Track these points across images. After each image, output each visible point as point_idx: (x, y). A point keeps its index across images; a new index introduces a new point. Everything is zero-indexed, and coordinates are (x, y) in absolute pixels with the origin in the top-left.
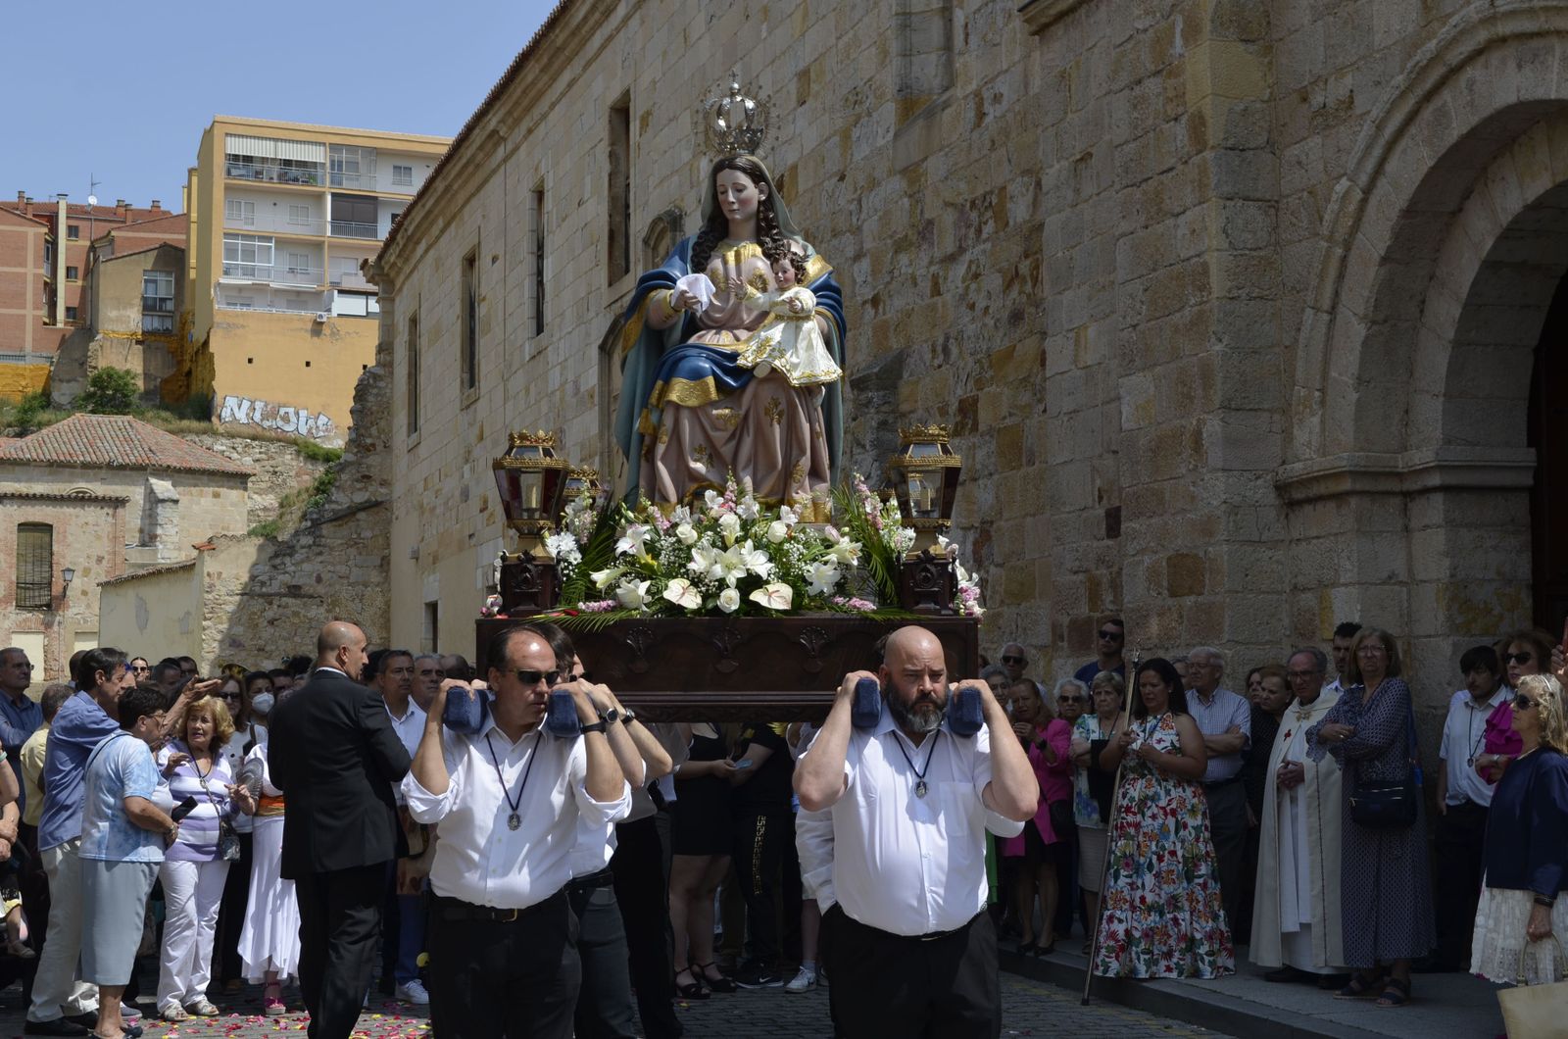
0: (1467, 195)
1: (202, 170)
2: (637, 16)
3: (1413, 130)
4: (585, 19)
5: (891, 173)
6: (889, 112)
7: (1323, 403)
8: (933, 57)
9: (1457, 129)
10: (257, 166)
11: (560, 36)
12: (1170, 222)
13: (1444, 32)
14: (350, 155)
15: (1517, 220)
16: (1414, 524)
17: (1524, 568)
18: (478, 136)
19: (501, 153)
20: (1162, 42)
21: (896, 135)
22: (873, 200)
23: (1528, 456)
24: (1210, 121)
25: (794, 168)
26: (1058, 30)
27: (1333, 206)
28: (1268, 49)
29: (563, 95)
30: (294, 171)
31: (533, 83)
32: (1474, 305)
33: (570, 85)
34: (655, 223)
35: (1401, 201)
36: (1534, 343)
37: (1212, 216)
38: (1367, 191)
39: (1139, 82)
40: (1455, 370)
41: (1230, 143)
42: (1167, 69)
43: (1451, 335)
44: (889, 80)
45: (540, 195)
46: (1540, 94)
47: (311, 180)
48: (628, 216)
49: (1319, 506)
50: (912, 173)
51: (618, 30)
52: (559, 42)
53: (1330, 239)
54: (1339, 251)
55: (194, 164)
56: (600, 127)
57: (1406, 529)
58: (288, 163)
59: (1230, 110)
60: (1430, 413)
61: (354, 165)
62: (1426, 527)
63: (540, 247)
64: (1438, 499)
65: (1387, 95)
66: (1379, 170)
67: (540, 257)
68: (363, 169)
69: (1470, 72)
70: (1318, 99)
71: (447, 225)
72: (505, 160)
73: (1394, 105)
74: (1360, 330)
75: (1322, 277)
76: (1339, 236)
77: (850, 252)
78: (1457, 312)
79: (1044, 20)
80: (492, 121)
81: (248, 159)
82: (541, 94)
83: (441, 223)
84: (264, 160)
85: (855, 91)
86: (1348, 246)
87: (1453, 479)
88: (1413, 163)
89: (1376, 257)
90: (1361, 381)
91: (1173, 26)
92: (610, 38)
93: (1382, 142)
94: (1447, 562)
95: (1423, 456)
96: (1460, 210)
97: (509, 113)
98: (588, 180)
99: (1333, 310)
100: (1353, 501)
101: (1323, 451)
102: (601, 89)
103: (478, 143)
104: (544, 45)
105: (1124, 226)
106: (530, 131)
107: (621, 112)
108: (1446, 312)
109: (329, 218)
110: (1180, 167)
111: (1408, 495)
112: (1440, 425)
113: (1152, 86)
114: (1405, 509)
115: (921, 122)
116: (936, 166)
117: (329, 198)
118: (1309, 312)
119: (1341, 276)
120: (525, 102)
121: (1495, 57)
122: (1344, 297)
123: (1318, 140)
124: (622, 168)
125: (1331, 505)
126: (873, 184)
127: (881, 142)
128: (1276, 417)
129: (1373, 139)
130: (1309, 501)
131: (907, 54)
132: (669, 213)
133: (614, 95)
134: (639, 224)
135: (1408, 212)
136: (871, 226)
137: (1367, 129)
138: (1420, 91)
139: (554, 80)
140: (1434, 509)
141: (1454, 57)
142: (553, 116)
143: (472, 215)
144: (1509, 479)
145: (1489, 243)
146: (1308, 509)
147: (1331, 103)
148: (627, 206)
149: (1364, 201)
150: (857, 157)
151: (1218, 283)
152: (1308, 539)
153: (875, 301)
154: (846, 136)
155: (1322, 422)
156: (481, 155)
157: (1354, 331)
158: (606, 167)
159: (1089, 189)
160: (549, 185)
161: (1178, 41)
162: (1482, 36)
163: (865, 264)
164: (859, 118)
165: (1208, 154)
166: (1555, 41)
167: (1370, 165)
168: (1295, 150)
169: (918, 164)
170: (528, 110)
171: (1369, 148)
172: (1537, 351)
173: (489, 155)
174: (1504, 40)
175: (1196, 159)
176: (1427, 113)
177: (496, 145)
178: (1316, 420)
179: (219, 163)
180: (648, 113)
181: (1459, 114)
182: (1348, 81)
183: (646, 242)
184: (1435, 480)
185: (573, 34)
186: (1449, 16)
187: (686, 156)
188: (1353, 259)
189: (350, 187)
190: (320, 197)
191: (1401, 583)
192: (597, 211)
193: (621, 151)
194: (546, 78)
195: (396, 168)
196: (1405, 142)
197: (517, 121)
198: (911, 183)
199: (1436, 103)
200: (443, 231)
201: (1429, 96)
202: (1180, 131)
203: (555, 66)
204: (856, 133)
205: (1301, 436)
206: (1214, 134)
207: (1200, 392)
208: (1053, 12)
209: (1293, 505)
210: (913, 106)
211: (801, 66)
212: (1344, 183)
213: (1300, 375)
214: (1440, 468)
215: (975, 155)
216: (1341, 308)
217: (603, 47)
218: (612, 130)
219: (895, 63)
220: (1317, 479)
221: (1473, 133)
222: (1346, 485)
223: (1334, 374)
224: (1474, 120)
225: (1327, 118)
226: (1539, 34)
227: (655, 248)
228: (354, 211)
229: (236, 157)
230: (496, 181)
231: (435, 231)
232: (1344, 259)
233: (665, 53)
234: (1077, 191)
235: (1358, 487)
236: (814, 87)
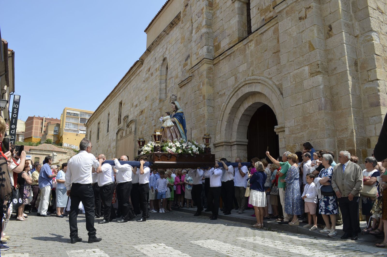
0: (240, 106)
1: (63, 114)
2: (124, 91)
3: (233, 96)
4: (117, 91)
5: (158, 109)
6: (158, 101)
7: (220, 133)
8: (164, 94)
9: (240, 96)
10: (71, 114)
11: (113, 94)
12: (200, 109)
13: (239, 83)
14: (83, 113)
15: (247, 108)
16: (232, 149)
17: (246, 156)
18: (101, 107)
19: (104, 109)
20: (199, 86)
21: (159, 104)
22: (155, 113)
23: (247, 141)
24: (206, 96)
25: (144, 109)
26: (183, 87)
27: (222, 107)
28: (213, 87)
29: (113, 101)
30: (75, 115)
31: (109, 100)
32: (241, 120)
33: (114, 100)
34: (125, 117)
35: (232, 106)
36: (248, 126)
37: (206, 108)
38: (227, 105)
39: (196, 91)
40: (238, 129)
41: (208, 99)
42: (199, 89)
43: (238, 124)
44: (158, 97)
45: (109, 114)
46: (252, 91)
47: (77, 116)
48: (121, 117)
49: (220, 147)
50: (161, 109)
51: (121, 93)
52: (113, 95)
53: (222, 111)
54: (223, 113)
55: (62, 113)
56: (118, 105)
57: (231, 150)
58: (75, 114)
59: (208, 95)
60: (235, 134)
61: (83, 114)
62: (234, 150)
63: (109, 121)
64: (236, 146)
65: (230, 92)
66: (229, 102)
67: (109, 122)
68: (84, 115)
69: (242, 88)
70: (220, 93)
71: (96, 119)
72: (104, 110)
73: (231, 93)
74: (226, 123)
75: (220, 116)
76: (223, 111)
77: (152, 119)
78: (239, 121)
79: (181, 86)
80: (103, 105)
81: (69, 113)
82: (110, 101)
83: (95, 119)
84: (71, 113)
85: (153, 99)
86: (224, 112)
87: (238, 143)
88: (233, 101)
89: (228, 113)
90: (226, 130)
91: (200, 84)
92: (120, 94)
93: (229, 98)
94: (237, 154)
95: (234, 140)
96: (239, 107)
97: (105, 104)
98: (116, 112)
99: (222, 121)
100: (224, 146)
101: (220, 139)
102: (118, 100)
103: (101, 108)
104: (111, 95)
105: (193, 111)
106: (108, 106)
107: (121, 103)
108: (237, 121)
109: (79, 121)
110: (201, 102)
111: (231, 145)
112: (236, 136)
113: (197, 92)
114: (231, 147)
115: (162, 102)
116: (164, 108)
117: (80, 118)
118: (219, 121)
119: (223, 116)
120: (108, 102)
121: (245, 86)
122: (223, 119)
123: (220, 98)
124: (120, 110)
125: (221, 147)
126: (155, 110)
127: (156, 105)
128: (214, 135)
129: (228, 98)
130: (218, 146)
131: (160, 94)
132: (127, 115)
133: (120, 101)
134: (122, 117)
135: (233, 107)
136: (155, 116)
137: (227, 96)
138: (235, 91)
139: (112, 99)
140: (235, 147)
141: (240, 86)
142: (111, 104)
143: (100, 117)
144: (245, 143)
145: (243, 112)
146: (218, 147)
147: (222, 94)
148: (121, 115)
149: (227, 106)
150: (153, 107)
151: (206, 117)
152: (218, 152)
153: (155, 126)
154: (152, 105)
155: (220, 136)
156: (101, 110)
157: (225, 123)
158: (118, 110)
159: (187, 107)
160: (110, 113)
161: (201, 86)
162: (244, 83)
163: (154, 121)
164: (153, 102)
165: (205, 100)
166: (254, 84)
167: (227, 101)
168: (217, 100)
169: (161, 108)
170: (108, 103)
171: (227, 99)
172: (248, 127)
173: (102, 110)
174: (246, 84)
175: (204, 101)
176: (236, 94)
177: (103, 108)
178: (219, 135)
179: (66, 113)
180: (125, 103)
181: (240, 94)
182: (224, 91)
183: (123, 119)
184: (235, 143)
185: (115, 93)
186: (239, 81)
187: (129, 108)
188: (225, 114)
189: (82, 117)
190: (79, 118)
191: (230, 157)
192: (117, 116)
193: (120, 108)
194: (111, 99)
195: (89, 115)
196: (232, 98)
197: (106, 105)
198: (160, 110)
199: (237, 93)
200: (95, 120)
201: (236, 92)
202: (201, 97)
203: (112, 98)
204: (153, 104)
205: (217, 137)
206: (206, 98)
207: (203, 132)
208: (183, 85)
209: (216, 147)
210: (161, 100)
211: (146, 96)
212: (224, 104)
213: (217, 130)
214: (236, 141)
215: (170, 106)
216: (223, 120)
217: (119, 95)
218: (119, 105)
219: (159, 95)
220: (219, 143)
221: (242, 96)
222: (224, 144)
223: (222, 129)
224: (242, 95)
225: (221, 96)
226: (251, 83)
227: (125, 120)
228: (83, 120)
229: (68, 112)
230: (103, 113)
231: (94, 120)
232: (224, 114)
233: (127, 95)
234: (185, 108)
235: (225, 144)
236: (148, 99)
